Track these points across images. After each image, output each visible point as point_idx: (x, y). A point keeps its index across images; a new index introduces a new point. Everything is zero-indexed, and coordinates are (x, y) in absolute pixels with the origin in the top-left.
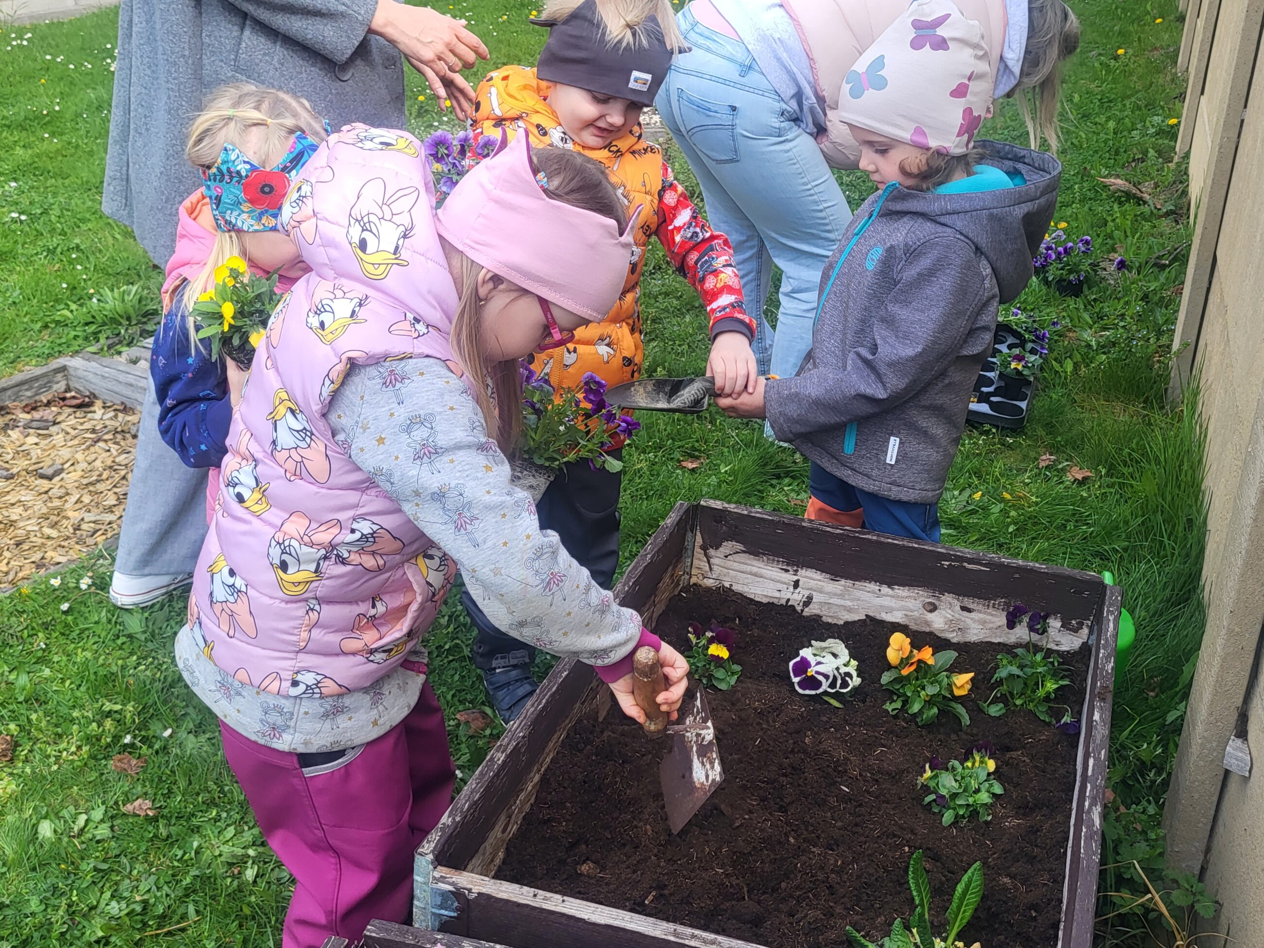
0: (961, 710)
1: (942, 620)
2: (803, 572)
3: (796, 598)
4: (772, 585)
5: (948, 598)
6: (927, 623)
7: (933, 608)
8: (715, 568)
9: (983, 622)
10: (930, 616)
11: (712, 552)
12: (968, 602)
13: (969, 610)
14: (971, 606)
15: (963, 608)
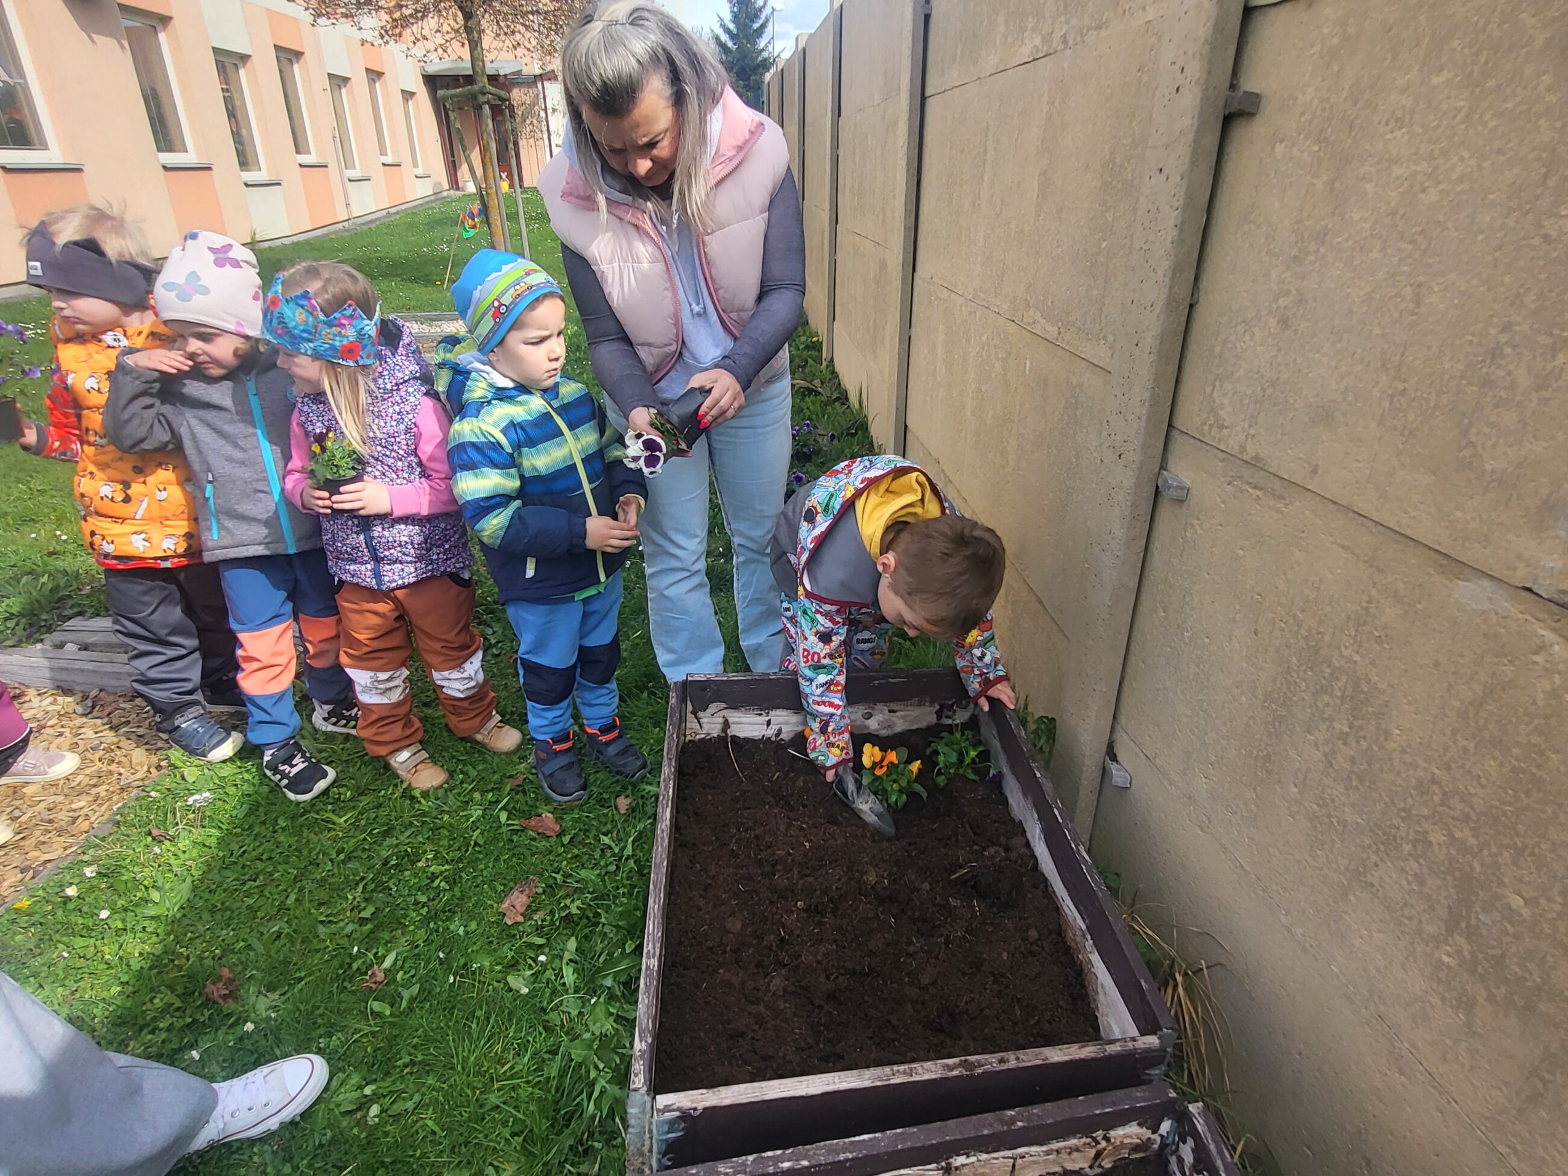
0: (918, 787)
1: (876, 723)
2: (771, 713)
3: (770, 732)
4: (750, 727)
5: (880, 706)
6: (867, 727)
7: (869, 716)
8: (704, 725)
9: (903, 717)
10: (869, 722)
11: (700, 714)
12: (893, 706)
13: (894, 712)
14: (895, 708)
15: (890, 711)
